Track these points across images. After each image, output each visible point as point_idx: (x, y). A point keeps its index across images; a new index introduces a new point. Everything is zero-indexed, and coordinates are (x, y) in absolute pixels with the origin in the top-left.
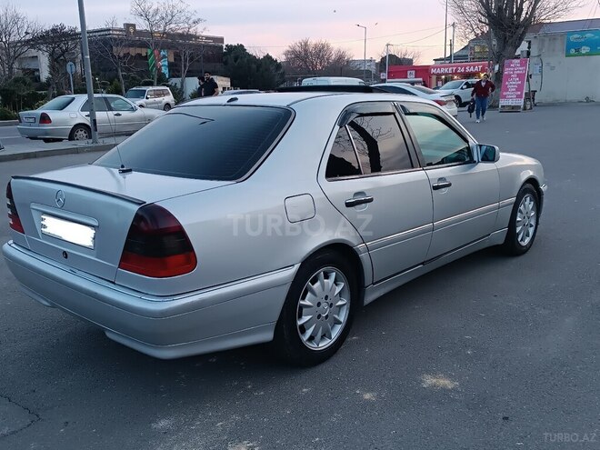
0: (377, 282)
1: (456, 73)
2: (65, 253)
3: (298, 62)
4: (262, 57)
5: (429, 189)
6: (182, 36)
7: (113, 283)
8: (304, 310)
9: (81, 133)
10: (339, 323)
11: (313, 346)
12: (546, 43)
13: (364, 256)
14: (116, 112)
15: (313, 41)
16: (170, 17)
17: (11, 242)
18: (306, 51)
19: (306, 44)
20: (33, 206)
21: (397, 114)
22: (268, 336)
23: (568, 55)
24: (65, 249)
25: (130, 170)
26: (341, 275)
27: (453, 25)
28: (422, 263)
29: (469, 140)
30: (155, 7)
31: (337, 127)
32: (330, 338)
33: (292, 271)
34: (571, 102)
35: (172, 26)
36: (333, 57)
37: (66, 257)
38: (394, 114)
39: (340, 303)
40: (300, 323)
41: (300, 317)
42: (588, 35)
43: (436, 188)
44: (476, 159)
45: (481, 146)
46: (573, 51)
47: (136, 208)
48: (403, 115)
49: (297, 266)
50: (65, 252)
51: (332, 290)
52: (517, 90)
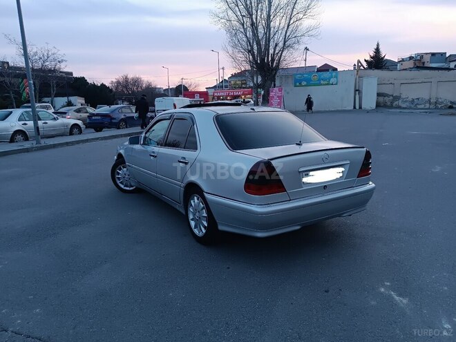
1: (229, 96)
3: (120, 88)
4: (99, 85)
6: (50, 71)
9: (19, 137)
12: (284, 79)
14: (43, 122)
15: (130, 76)
16: (46, 58)
18: (126, 81)
19: (126, 78)
23: (296, 86)
27: (223, 68)
30: (35, 50)
34: (299, 111)
35: (47, 63)
36: (144, 86)
42: (305, 76)
46: (298, 84)
52: (278, 105)
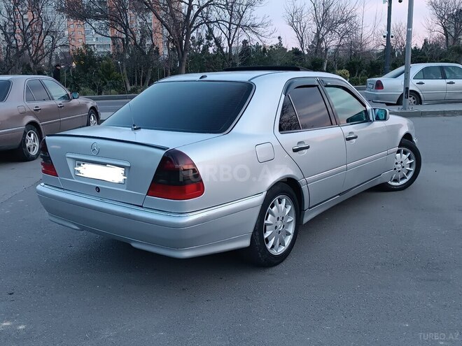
0: (311, 208)
5: (343, 140)
7: (142, 207)
8: (267, 227)
10: (289, 234)
11: (274, 252)
13: (304, 188)
20: (68, 155)
21: (319, 86)
22: (247, 243)
24: (98, 185)
25: (140, 128)
26: (290, 201)
28: (339, 195)
29: (367, 105)
31: (283, 96)
32: (284, 246)
33: (262, 197)
37: (99, 191)
38: (317, 86)
39: (289, 220)
40: (265, 237)
41: (265, 232)
43: (348, 139)
45: (375, 109)
47: (162, 152)
48: (323, 87)
49: (265, 193)
50: (97, 187)
51: (285, 211)
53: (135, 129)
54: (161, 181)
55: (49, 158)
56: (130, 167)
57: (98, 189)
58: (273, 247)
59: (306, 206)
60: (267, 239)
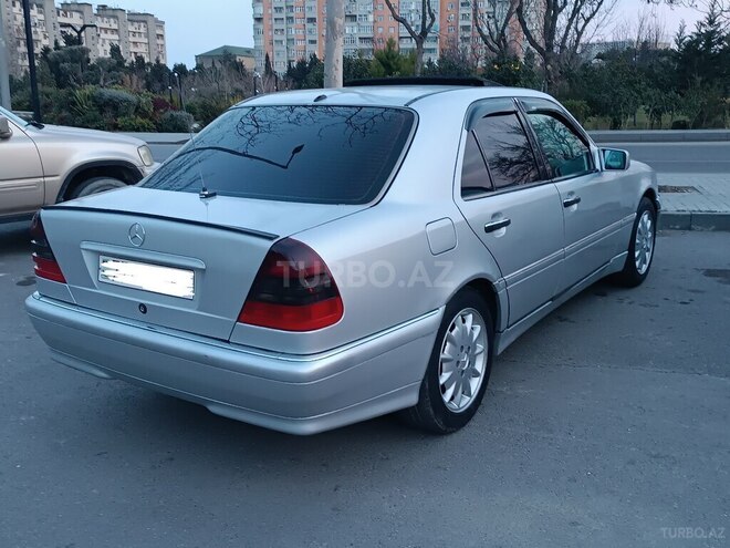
0: (511, 325)
2: (144, 307)
5: (560, 206)
7: (228, 342)
8: (445, 365)
10: (478, 374)
11: (455, 408)
13: (502, 294)
17: (37, 293)
20: (85, 245)
21: (519, 113)
22: (412, 399)
24: (143, 302)
25: (215, 195)
26: (479, 317)
28: (552, 300)
29: (591, 143)
31: (465, 132)
32: (469, 395)
33: (438, 315)
37: (145, 312)
38: (515, 112)
39: (478, 351)
40: (441, 382)
41: (441, 375)
43: (567, 205)
44: (598, 167)
45: (604, 150)
47: (268, 244)
48: (525, 114)
49: (442, 309)
50: (142, 305)
51: (471, 336)
53: (207, 196)
54: (264, 296)
55: (49, 249)
56: (204, 270)
57: (144, 308)
58: (452, 398)
59: (503, 324)
60: (443, 385)
